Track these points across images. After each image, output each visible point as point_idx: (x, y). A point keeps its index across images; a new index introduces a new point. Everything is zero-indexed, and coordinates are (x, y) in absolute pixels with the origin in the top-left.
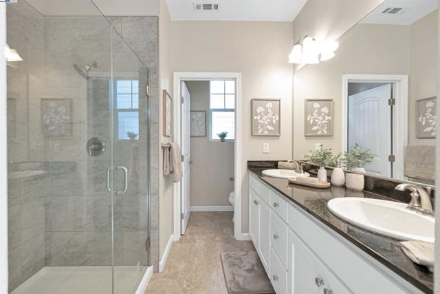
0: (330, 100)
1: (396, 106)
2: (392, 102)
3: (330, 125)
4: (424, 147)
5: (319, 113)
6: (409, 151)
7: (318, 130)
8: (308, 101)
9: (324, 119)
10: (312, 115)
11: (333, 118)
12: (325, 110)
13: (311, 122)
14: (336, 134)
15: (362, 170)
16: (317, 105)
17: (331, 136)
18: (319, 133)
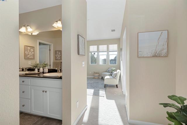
0: (34, 47)
1: (51, 51)
2: (50, 50)
3: (34, 55)
4: (57, 62)
5: (30, 51)
6: (54, 63)
7: (29, 57)
8: (26, 46)
9: (32, 53)
10: (27, 51)
11: (34, 53)
12: (32, 50)
13: (27, 54)
14: (35, 58)
15: (47, 68)
16: (29, 48)
17: (34, 59)
18: (30, 58)
